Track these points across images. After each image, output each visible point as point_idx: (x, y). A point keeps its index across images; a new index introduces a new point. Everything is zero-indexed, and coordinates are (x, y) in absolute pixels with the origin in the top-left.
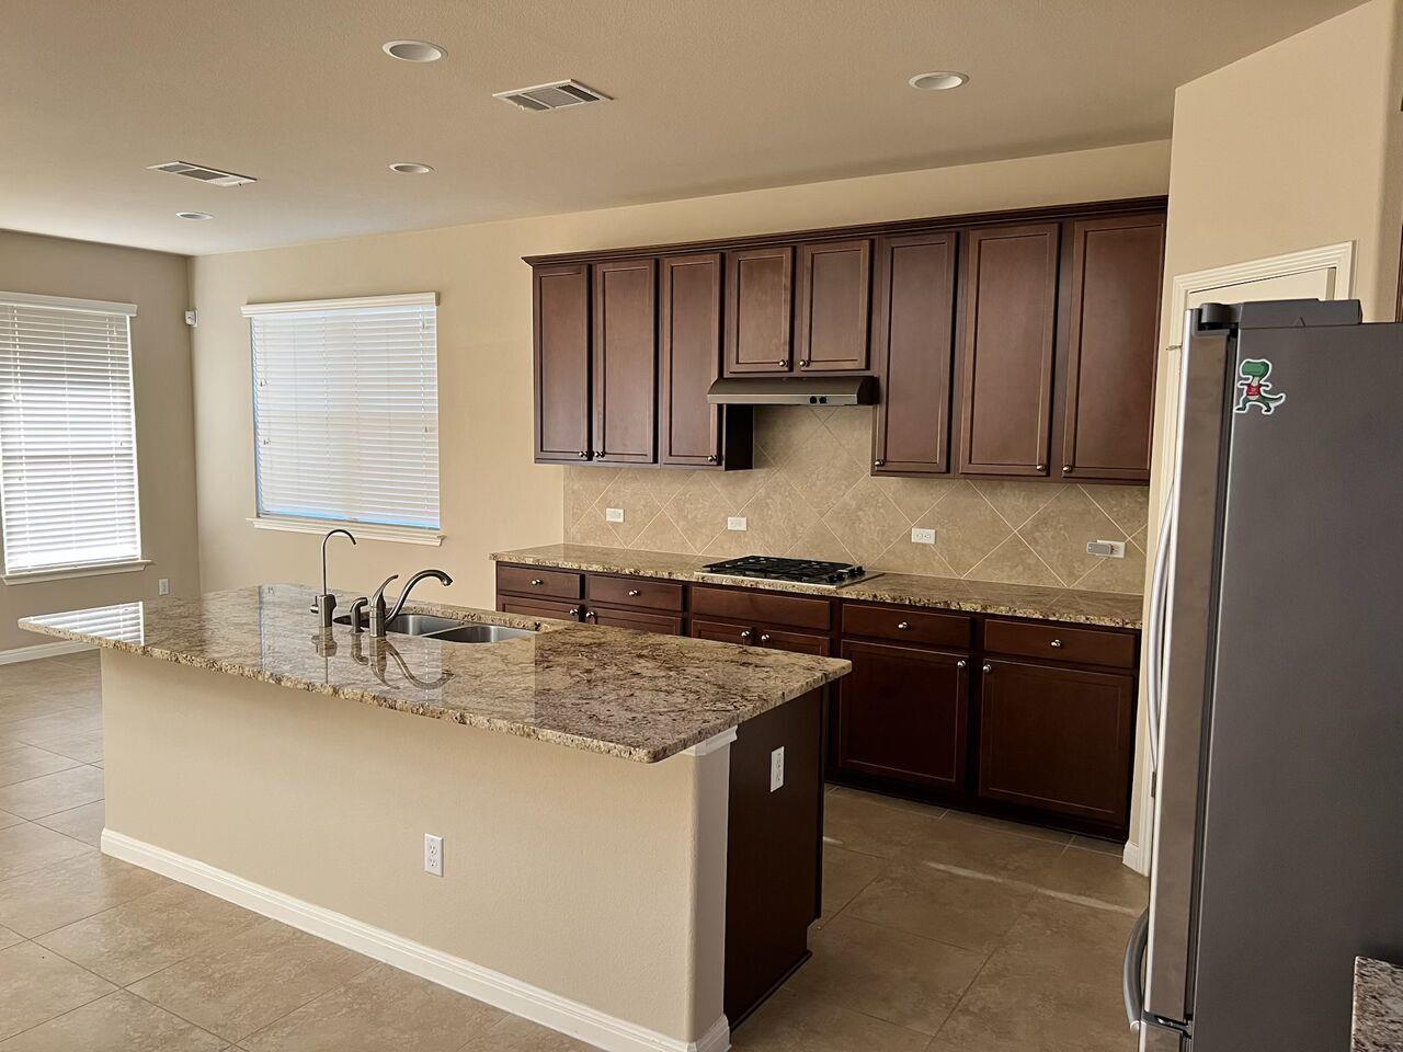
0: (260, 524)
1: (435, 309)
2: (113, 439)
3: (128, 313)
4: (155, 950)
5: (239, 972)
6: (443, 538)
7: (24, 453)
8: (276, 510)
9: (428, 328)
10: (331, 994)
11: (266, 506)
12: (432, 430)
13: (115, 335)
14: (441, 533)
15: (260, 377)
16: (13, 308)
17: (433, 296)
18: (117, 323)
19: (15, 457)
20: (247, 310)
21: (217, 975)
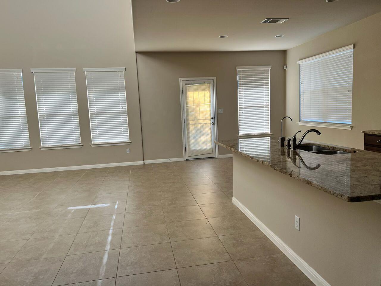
0: (301, 124)
1: (353, 50)
2: (264, 102)
3: (269, 68)
4: (230, 230)
5: (245, 242)
6: (352, 127)
7: (244, 106)
8: (304, 120)
9: (350, 57)
10: (264, 257)
11: (302, 119)
12: (350, 91)
13: (266, 74)
14: (351, 125)
15: (301, 81)
16: (242, 70)
17: (352, 46)
18: (266, 71)
19: (242, 107)
20: (299, 62)
21: (239, 241)
